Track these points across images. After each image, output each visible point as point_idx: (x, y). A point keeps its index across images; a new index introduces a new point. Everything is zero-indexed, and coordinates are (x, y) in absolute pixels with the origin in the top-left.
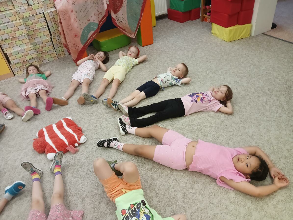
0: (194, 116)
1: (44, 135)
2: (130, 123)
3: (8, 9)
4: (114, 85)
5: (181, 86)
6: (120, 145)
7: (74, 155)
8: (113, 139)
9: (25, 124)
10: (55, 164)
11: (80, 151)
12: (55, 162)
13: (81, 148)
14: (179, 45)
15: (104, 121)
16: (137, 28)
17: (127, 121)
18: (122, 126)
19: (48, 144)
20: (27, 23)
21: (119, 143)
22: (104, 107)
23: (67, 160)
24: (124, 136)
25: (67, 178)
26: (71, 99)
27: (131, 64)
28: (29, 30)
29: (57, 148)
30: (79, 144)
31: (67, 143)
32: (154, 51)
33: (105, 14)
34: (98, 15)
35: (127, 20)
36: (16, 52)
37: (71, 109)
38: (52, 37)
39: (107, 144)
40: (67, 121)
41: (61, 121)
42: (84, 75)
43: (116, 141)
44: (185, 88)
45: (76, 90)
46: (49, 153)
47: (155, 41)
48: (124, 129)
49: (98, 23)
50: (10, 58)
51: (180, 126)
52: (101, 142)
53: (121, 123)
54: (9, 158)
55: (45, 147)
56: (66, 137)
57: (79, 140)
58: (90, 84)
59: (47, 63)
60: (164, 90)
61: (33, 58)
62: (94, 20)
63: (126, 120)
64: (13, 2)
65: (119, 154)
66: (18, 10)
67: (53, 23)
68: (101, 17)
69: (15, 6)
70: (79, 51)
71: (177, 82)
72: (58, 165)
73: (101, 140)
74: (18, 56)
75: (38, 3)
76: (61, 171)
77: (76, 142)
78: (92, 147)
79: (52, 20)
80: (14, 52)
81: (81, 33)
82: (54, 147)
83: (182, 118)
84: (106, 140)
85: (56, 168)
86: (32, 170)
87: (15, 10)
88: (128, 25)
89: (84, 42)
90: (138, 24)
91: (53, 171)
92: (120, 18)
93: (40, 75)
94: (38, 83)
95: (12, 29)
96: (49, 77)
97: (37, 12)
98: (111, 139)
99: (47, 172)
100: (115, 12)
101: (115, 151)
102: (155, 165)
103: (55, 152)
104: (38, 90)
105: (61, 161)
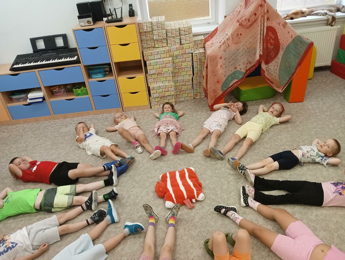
0: (334, 211)
1: (167, 181)
2: (254, 196)
3: (162, 46)
4: (245, 144)
5: (327, 166)
6: (238, 218)
7: (190, 211)
8: (232, 208)
9: (152, 162)
10: (171, 215)
11: (196, 208)
12: (172, 213)
13: (197, 206)
14: (337, 110)
15: (226, 182)
16: (288, 82)
17: (251, 193)
18: (245, 196)
19: (168, 190)
20: (174, 61)
21: (237, 215)
22: (229, 167)
23: (182, 214)
24: (243, 208)
25: (178, 233)
26: (197, 148)
27: (270, 123)
28: (174, 68)
29: (175, 198)
30: (197, 201)
31: (186, 196)
32: (302, 112)
33: (255, 64)
34: (247, 64)
35: (278, 73)
36: (158, 87)
37: (196, 159)
38: (194, 77)
39: (224, 212)
40: (190, 171)
41: (184, 170)
42: (216, 125)
43: (234, 211)
44: (331, 170)
45: (204, 138)
46: (168, 200)
47: (307, 98)
48: (246, 201)
49: (244, 72)
50: (151, 91)
51: (313, 217)
52: (218, 207)
53: (244, 192)
54: (132, 193)
55: (165, 193)
56: (186, 190)
57: (197, 197)
58: (220, 136)
59: (183, 101)
60: (303, 165)
61: (171, 95)
62: (241, 69)
63: (250, 191)
64: (168, 40)
65: (234, 226)
66: (170, 48)
67: (199, 64)
68: (249, 66)
69: (168, 44)
70: (217, 97)
71: (322, 160)
72: (173, 216)
73: (219, 205)
74: (158, 91)
75: (189, 43)
76: (175, 224)
77: (194, 197)
78: (208, 208)
79: (198, 61)
80: (156, 87)
81: (224, 80)
82: (173, 196)
83: (318, 208)
84: (224, 206)
85: (171, 219)
86: (150, 213)
87: (167, 48)
88: (277, 78)
89: (225, 89)
90: (290, 78)
91: (168, 221)
92: (270, 70)
93: (174, 114)
94: (171, 123)
95: (161, 65)
96: (182, 118)
97: (187, 52)
98: (230, 208)
99: (162, 220)
100: (267, 63)
101: (231, 222)
102: (271, 254)
103: (173, 201)
104: (170, 131)
105: (177, 214)
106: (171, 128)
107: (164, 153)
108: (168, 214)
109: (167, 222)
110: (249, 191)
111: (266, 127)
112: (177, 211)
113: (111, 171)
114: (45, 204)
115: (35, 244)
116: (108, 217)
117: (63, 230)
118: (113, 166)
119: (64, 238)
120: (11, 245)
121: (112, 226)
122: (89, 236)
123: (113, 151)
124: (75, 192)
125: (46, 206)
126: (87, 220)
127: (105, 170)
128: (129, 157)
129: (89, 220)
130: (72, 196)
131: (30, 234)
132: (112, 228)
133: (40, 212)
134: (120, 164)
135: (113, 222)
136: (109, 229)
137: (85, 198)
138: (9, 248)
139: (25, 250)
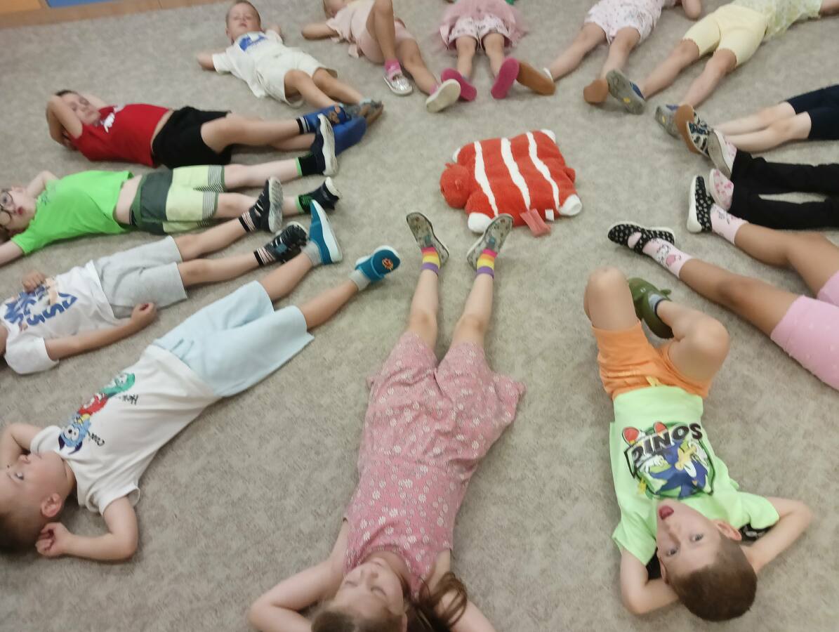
2: (729, 201)
4: (712, 69)
6: (679, 258)
7: (536, 241)
8: (660, 232)
9: (433, 117)
10: (484, 246)
11: (554, 235)
12: (487, 241)
13: (559, 229)
15: (645, 171)
17: (723, 192)
18: (702, 202)
19: (478, 187)
21: (673, 250)
22: (656, 129)
23: (515, 248)
24: (694, 236)
25: (502, 292)
26: (565, 82)
30: (558, 216)
31: (527, 201)
37: (559, 111)
39: (638, 241)
40: (540, 138)
41: (524, 137)
42: (627, 14)
43: (667, 239)
45: (587, 55)
48: (703, 216)
52: (622, 228)
54: (377, 194)
55: (469, 193)
56: (530, 185)
57: (561, 204)
58: (634, 47)
63: (721, 188)
76: (493, 268)
77: (551, 205)
78: (589, 235)
82: (492, 200)
84: (638, 227)
85: (484, 255)
86: (427, 239)
91: (474, 261)
94: (491, 9)
98: (654, 231)
99: (458, 259)
101: (654, 268)
102: (768, 351)
103: (490, 213)
104: (485, 31)
105: (501, 244)
106: (490, 23)
107: (467, 95)
108: (477, 244)
109: (472, 265)
110: (717, 186)
111: (777, 23)
112: (502, 235)
113: (318, 133)
114: (143, 209)
115: (121, 302)
116: (311, 248)
117: (193, 273)
118: (321, 117)
119: (198, 295)
120: (60, 301)
121: (324, 272)
122: (263, 289)
123: (322, 87)
124: (224, 186)
125: (145, 214)
126: (256, 253)
127: (301, 132)
128: (368, 100)
129: (261, 251)
130: (213, 194)
131: (105, 278)
132: (322, 275)
133: (134, 234)
134: (344, 118)
135: (326, 260)
136: (317, 277)
137: (250, 200)
138: (56, 308)
139: (98, 317)
